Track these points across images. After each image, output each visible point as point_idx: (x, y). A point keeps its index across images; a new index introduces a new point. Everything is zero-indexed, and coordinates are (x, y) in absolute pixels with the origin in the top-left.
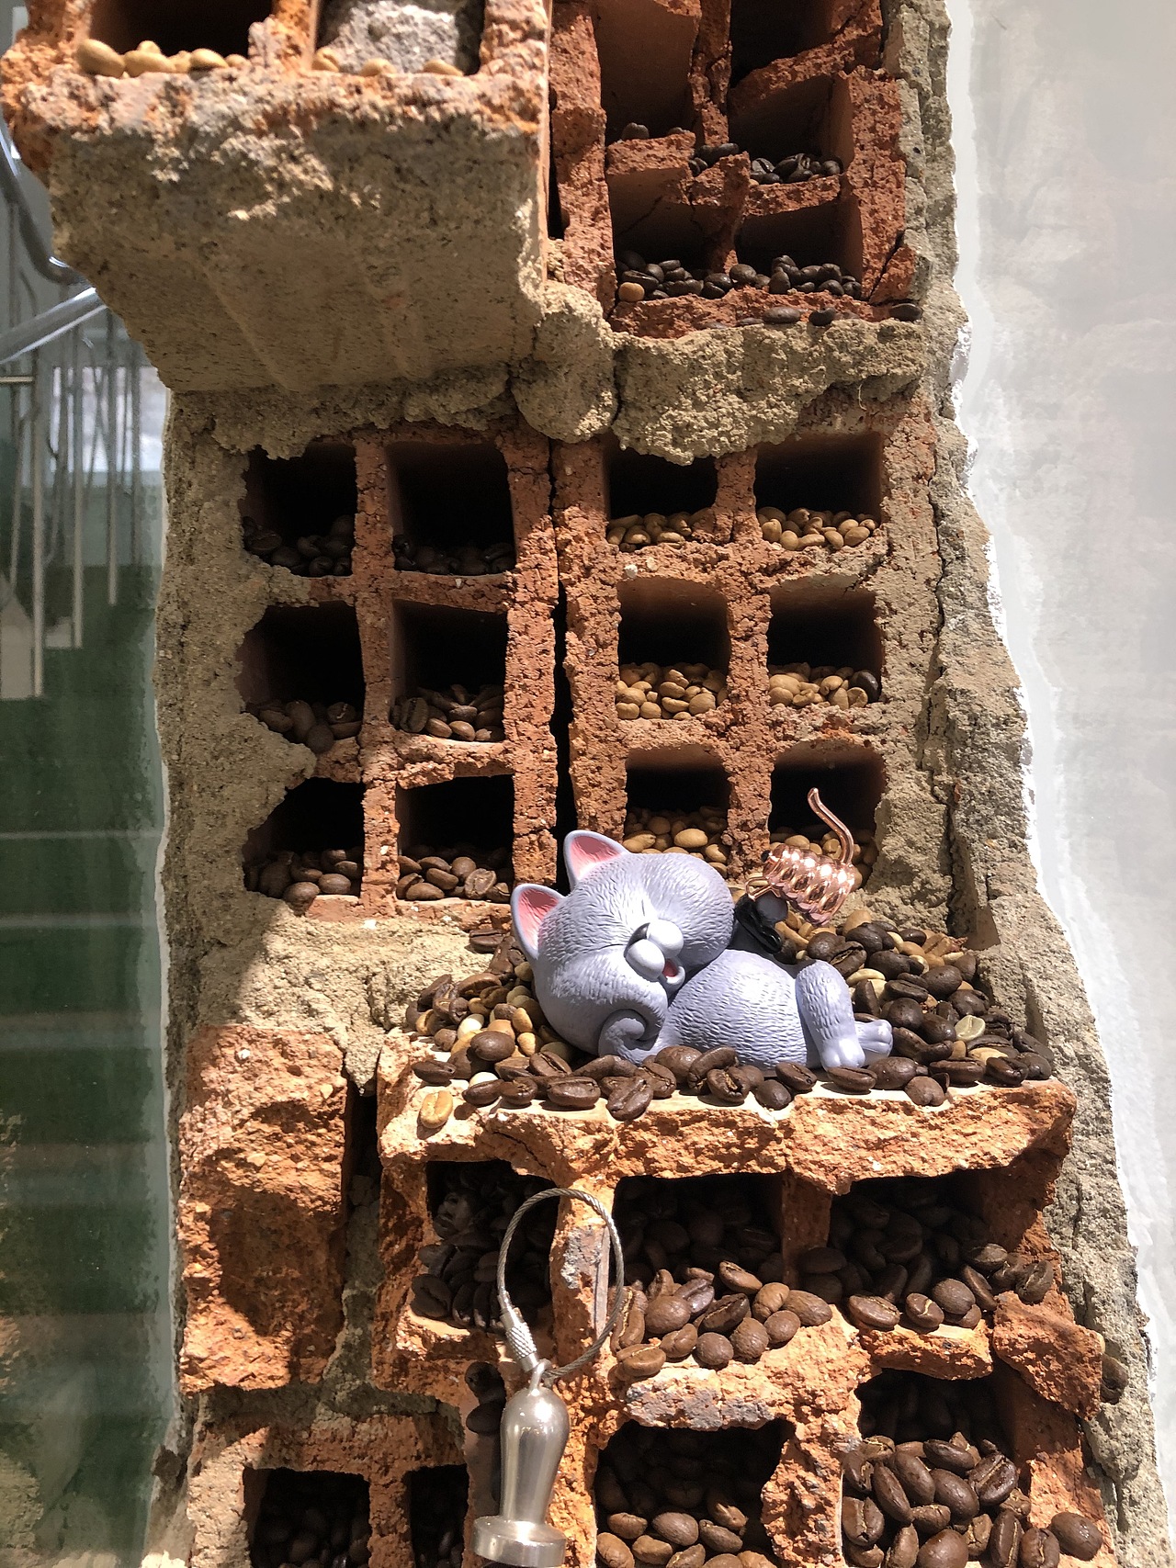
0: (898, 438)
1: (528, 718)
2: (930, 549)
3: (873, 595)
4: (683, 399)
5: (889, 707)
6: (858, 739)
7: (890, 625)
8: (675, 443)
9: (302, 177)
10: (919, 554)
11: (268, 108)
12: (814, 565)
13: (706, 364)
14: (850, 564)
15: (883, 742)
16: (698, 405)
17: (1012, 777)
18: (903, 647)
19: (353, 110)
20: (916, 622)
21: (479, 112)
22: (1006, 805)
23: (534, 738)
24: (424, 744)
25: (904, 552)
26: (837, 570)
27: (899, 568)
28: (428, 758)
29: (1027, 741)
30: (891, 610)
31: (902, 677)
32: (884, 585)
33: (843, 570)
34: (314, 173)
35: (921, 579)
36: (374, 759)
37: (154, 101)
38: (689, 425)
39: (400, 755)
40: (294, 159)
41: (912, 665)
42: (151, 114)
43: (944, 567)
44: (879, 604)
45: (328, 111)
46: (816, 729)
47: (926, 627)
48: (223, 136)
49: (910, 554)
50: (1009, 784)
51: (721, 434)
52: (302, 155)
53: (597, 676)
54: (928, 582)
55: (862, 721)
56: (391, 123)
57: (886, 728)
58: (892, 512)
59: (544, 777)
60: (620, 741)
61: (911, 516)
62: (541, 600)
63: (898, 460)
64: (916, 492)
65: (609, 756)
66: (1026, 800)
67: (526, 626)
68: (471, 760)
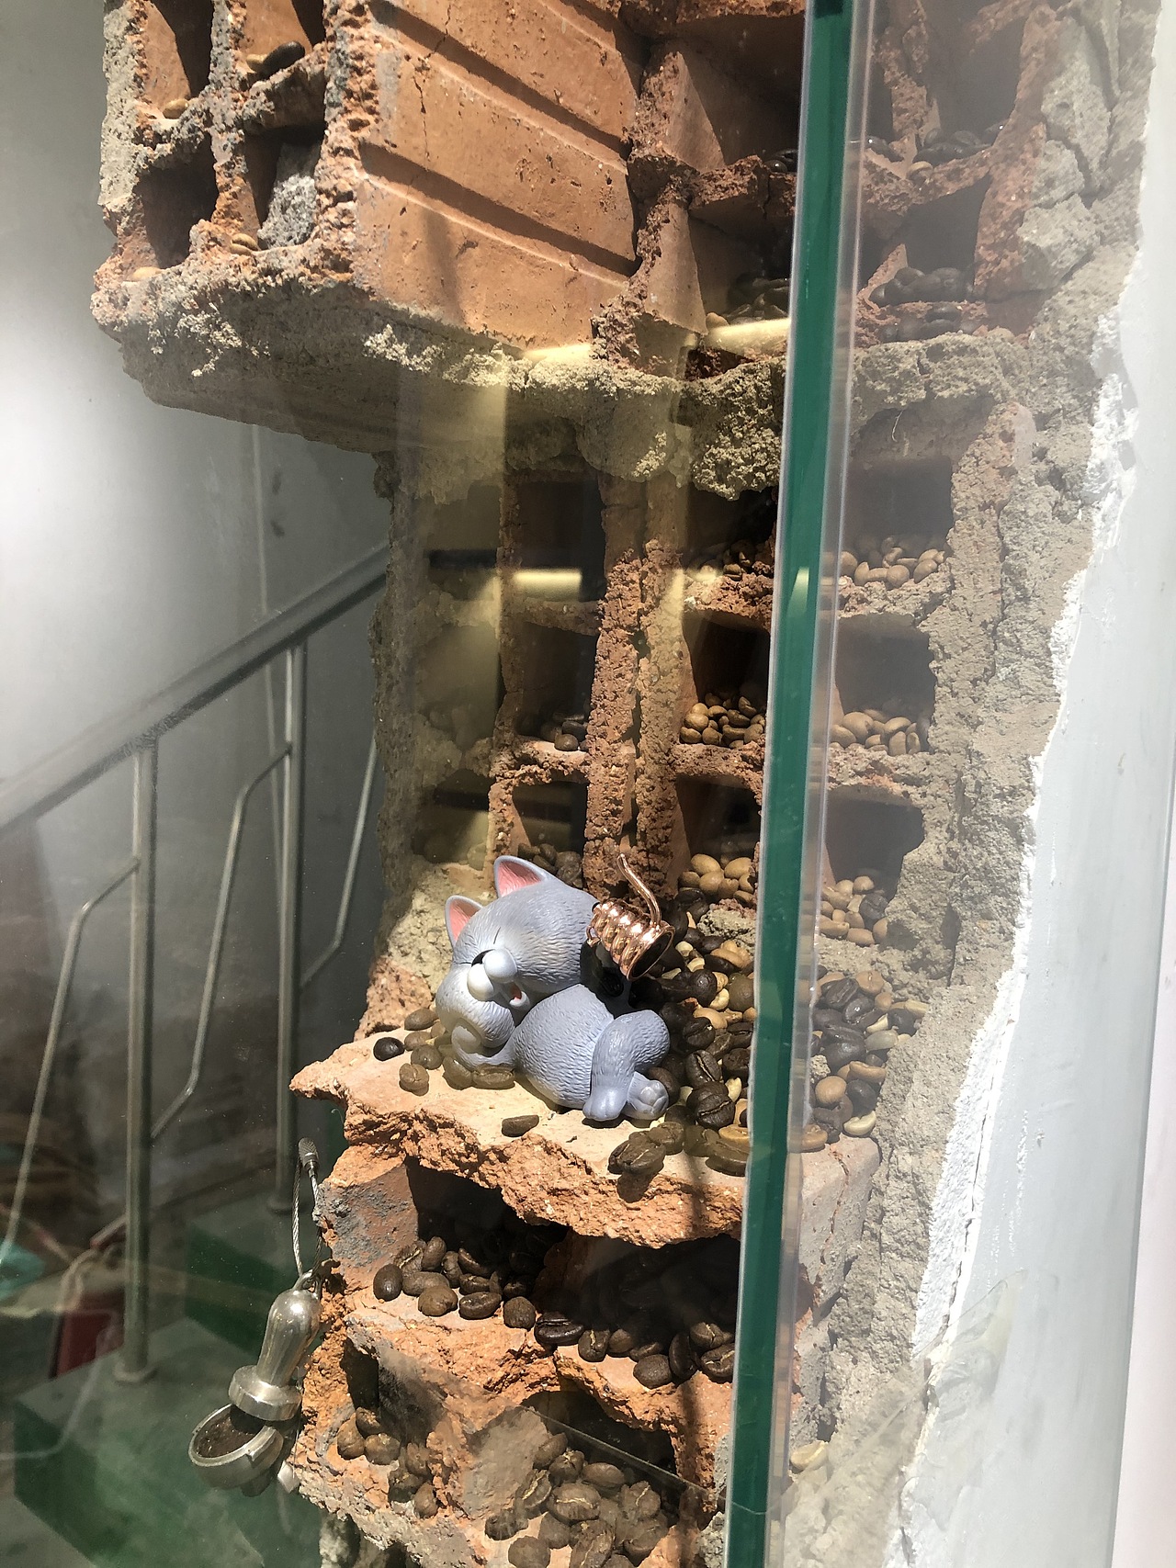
0: (967, 463)
1: (603, 736)
2: (991, 588)
3: (927, 636)
4: (721, 437)
5: (933, 758)
6: (897, 789)
7: (943, 669)
8: (720, 480)
9: (223, 340)
10: (977, 593)
11: (196, 292)
12: (869, 603)
13: (736, 401)
14: (906, 602)
15: (924, 795)
16: (736, 443)
17: (1012, 855)
18: (955, 695)
19: (237, 286)
20: (968, 669)
21: (302, 274)
22: (1003, 886)
23: (606, 754)
24: (530, 750)
25: (965, 590)
26: (890, 609)
27: (954, 609)
28: (535, 762)
29: (1027, 818)
30: (944, 653)
31: (947, 728)
32: (938, 627)
33: (897, 609)
34: (228, 337)
35: (977, 620)
36: (497, 759)
37: (144, 297)
38: (729, 462)
39: (515, 757)
40: (218, 328)
41: (962, 716)
42: (144, 308)
43: (1003, 610)
44: (933, 647)
45: (225, 288)
46: (860, 774)
47: (979, 674)
48: (176, 319)
49: (969, 592)
50: (1007, 863)
51: (756, 470)
52: (220, 323)
53: (656, 702)
54: (984, 624)
55: (903, 770)
56: (259, 291)
57: (928, 780)
58: (955, 546)
59: (609, 790)
60: (670, 764)
61: (974, 549)
62: (622, 627)
63: (965, 491)
64: (983, 522)
65: (662, 778)
66: (1023, 886)
67: (609, 651)
68: (560, 768)
